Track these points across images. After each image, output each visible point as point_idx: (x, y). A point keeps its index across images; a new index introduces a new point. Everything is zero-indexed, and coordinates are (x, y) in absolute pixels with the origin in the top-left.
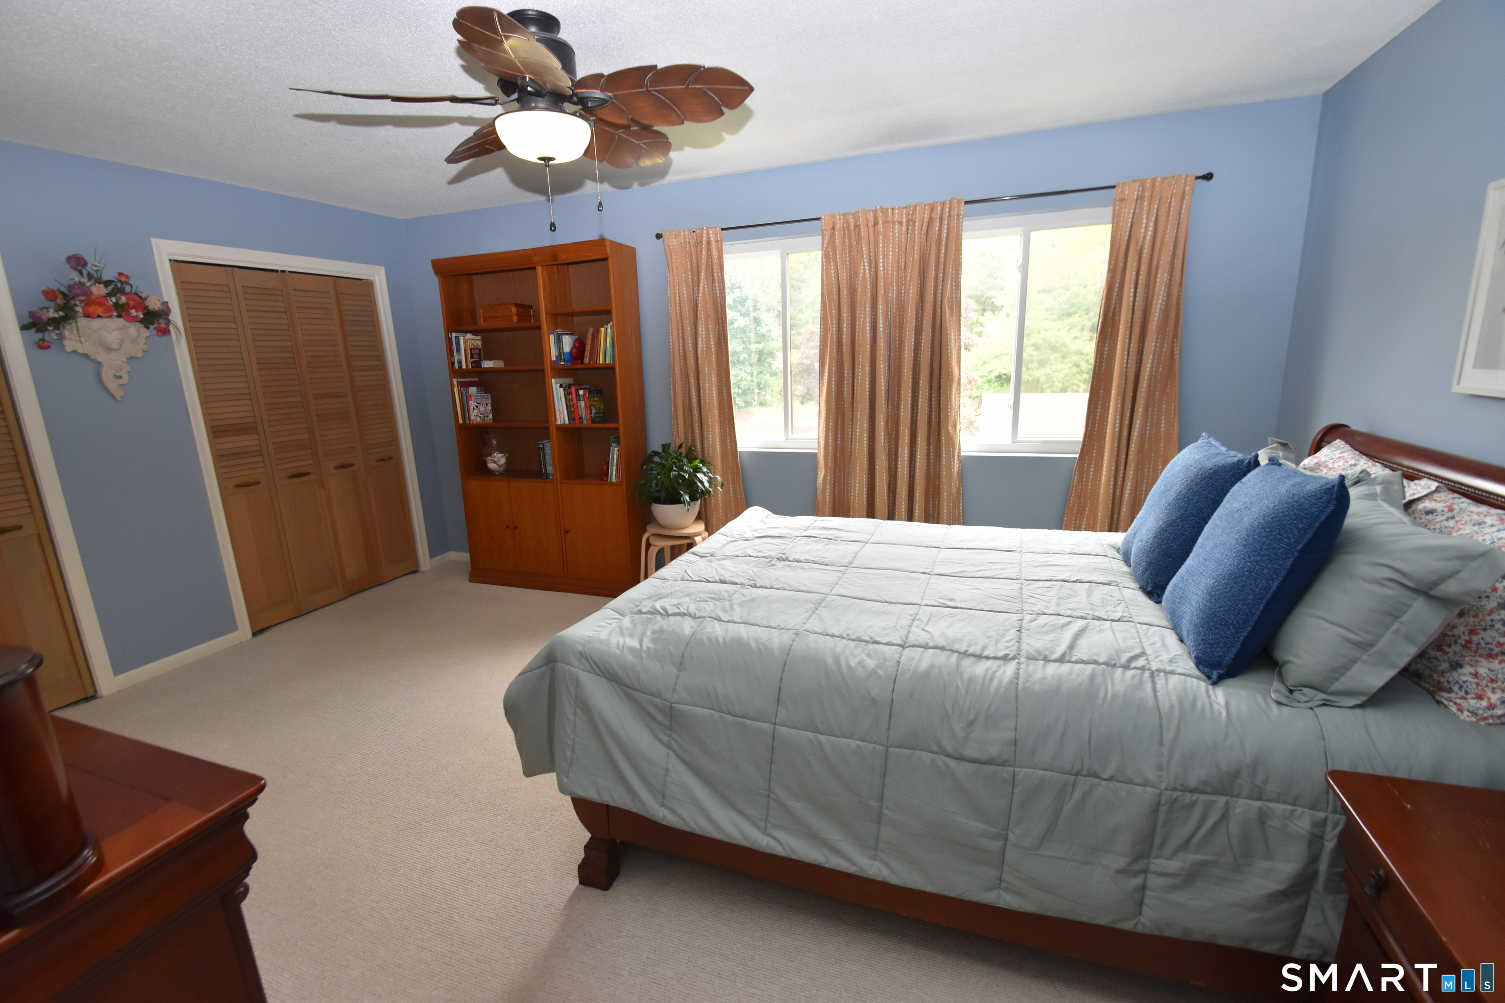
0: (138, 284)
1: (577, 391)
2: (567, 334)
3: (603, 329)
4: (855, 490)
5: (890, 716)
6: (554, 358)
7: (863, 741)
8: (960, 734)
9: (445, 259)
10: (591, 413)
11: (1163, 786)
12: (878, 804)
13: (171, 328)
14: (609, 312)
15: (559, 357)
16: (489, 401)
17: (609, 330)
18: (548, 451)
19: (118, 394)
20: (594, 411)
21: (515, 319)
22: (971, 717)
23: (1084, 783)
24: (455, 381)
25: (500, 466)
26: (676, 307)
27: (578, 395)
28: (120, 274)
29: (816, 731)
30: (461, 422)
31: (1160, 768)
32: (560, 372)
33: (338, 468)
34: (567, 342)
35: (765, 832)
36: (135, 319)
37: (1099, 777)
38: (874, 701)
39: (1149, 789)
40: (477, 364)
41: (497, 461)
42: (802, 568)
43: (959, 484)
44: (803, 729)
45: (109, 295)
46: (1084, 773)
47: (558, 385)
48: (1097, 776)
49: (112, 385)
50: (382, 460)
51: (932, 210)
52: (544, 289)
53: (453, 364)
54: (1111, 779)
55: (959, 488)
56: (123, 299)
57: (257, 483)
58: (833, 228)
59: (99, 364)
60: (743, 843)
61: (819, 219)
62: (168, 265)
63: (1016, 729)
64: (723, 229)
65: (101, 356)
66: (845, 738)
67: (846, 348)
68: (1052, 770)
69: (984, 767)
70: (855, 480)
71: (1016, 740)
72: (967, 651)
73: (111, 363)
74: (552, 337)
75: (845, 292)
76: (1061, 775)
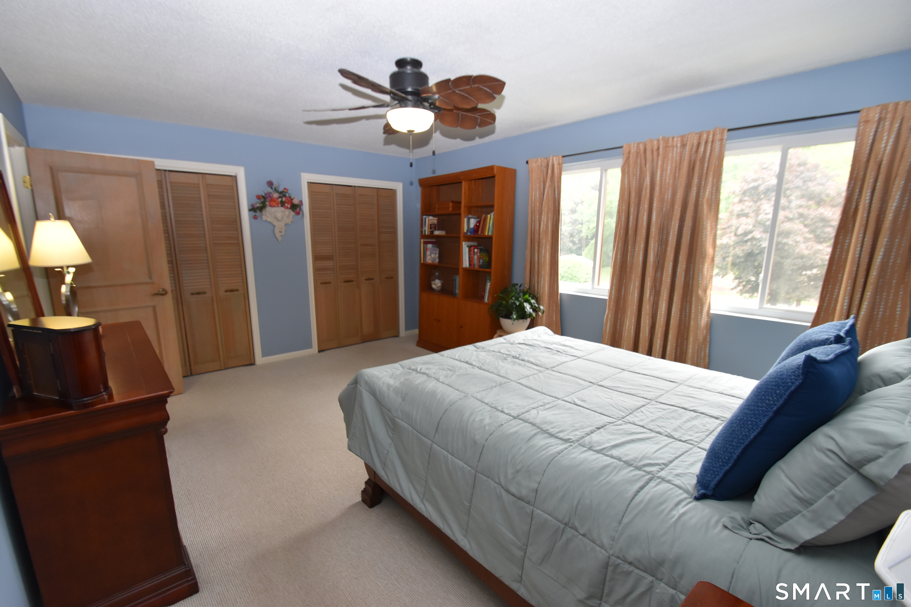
0: (292, 193)
1: (474, 250)
2: (473, 218)
3: (489, 216)
4: (626, 327)
5: (481, 454)
6: (465, 231)
7: (466, 464)
8: (510, 476)
9: (424, 179)
10: (479, 262)
11: (611, 552)
12: (469, 505)
13: (301, 212)
14: (492, 206)
15: (468, 230)
16: (437, 252)
17: (492, 216)
18: (457, 282)
19: (280, 239)
20: (481, 261)
21: (451, 209)
22: (518, 468)
23: (569, 532)
24: (422, 240)
25: (438, 287)
26: (532, 203)
27: (474, 252)
28: (285, 189)
29: (448, 451)
30: (422, 262)
31: (613, 539)
32: (468, 239)
33: (366, 280)
34: (473, 222)
35: (422, 501)
36: (287, 208)
37: (578, 532)
38: (475, 443)
39: (604, 552)
40: (432, 232)
41: (437, 284)
42: (520, 364)
43: (707, 333)
44: (443, 449)
45: (280, 197)
46: (570, 525)
47: (466, 246)
48: (576, 530)
49: (278, 235)
50: (388, 278)
51: (700, 137)
52: (465, 193)
53: (422, 232)
54: (584, 535)
55: (706, 336)
56: (284, 199)
57: (330, 283)
58: (629, 153)
59: (275, 226)
60: (411, 502)
61: (621, 147)
62: (306, 184)
63: (539, 483)
64: (563, 157)
65: (275, 223)
66: (459, 460)
67: (631, 232)
68: (552, 517)
69: (519, 501)
70: (627, 320)
71: (537, 490)
72: (548, 430)
73: (280, 226)
74: (466, 220)
75: (633, 195)
76: (557, 522)
